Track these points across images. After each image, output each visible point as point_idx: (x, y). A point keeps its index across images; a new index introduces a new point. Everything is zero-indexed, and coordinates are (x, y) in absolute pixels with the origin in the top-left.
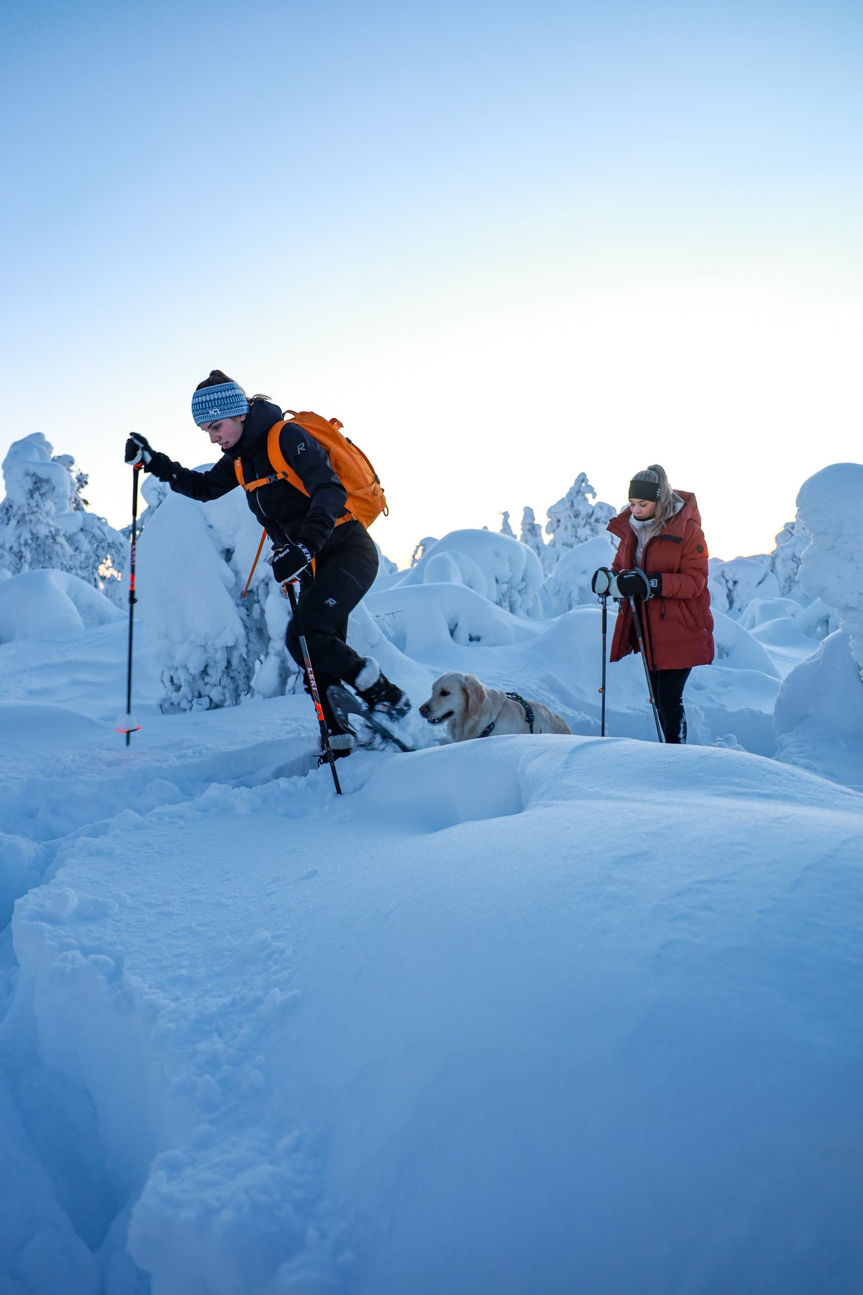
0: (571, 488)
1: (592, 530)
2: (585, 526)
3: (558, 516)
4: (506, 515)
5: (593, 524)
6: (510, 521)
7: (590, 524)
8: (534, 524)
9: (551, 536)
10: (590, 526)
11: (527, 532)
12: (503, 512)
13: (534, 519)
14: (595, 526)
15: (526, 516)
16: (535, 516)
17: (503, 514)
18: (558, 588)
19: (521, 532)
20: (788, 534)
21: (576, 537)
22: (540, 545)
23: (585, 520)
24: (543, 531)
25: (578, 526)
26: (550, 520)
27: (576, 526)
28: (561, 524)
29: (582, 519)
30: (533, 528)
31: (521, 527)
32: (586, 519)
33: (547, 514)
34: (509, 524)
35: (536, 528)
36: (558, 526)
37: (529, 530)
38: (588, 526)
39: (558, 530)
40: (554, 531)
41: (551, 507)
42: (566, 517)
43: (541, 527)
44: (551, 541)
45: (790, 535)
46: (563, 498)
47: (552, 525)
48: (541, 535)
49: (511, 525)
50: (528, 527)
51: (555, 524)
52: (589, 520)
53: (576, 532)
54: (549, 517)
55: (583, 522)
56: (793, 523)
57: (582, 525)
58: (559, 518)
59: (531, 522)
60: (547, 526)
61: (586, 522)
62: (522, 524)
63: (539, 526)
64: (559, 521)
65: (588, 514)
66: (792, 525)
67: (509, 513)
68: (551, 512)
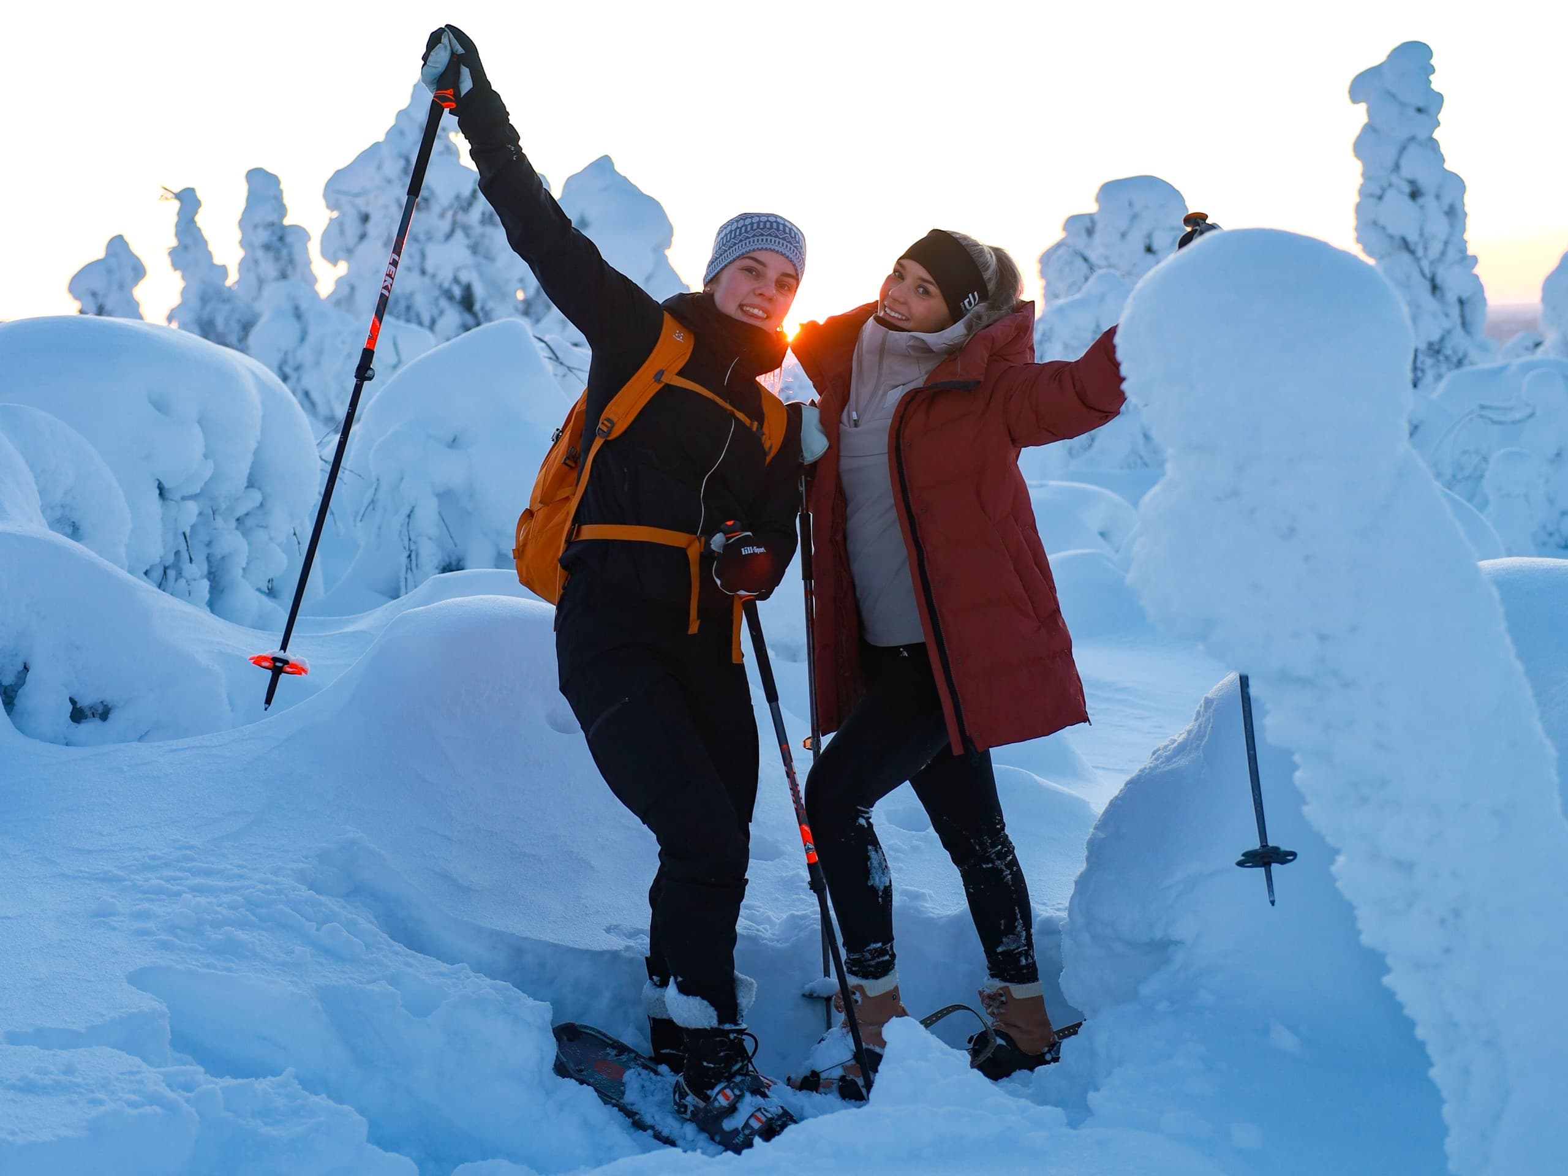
0: (401, 114)
1: (474, 249)
2: (449, 236)
3: (360, 202)
4: (188, 200)
5: (478, 229)
6: (201, 219)
7: (466, 229)
8: (284, 228)
9: (342, 268)
10: (468, 236)
11: (260, 254)
12: (177, 190)
13: (282, 210)
14: (483, 236)
15: (253, 199)
16: (287, 200)
17: (178, 196)
18: (369, 495)
19: (240, 253)
20: (1079, 262)
21: (423, 272)
22: (304, 305)
23: (449, 214)
24: (314, 248)
25: (430, 238)
26: (335, 214)
27: (422, 237)
28: (371, 227)
29: (442, 215)
30: (281, 239)
31: (238, 235)
32: (455, 214)
33: (325, 196)
34: (199, 230)
35: (289, 239)
36: (363, 237)
37: (267, 247)
38: (459, 235)
39: (363, 249)
40: (349, 253)
41: (338, 173)
42: (386, 207)
43: (309, 238)
44: (339, 282)
45: (1084, 266)
46: (376, 145)
47: (342, 232)
48: (309, 262)
49: (207, 233)
50: (263, 236)
51: (353, 229)
52: (461, 217)
53: (423, 256)
54: (332, 205)
55: (445, 225)
56: (1091, 216)
57: (440, 234)
58: (364, 209)
59: (273, 218)
60: (326, 236)
61: (454, 225)
62: (242, 224)
63: (302, 234)
64: (365, 218)
65: (458, 197)
66: (1089, 224)
67: (200, 195)
68: (338, 192)
